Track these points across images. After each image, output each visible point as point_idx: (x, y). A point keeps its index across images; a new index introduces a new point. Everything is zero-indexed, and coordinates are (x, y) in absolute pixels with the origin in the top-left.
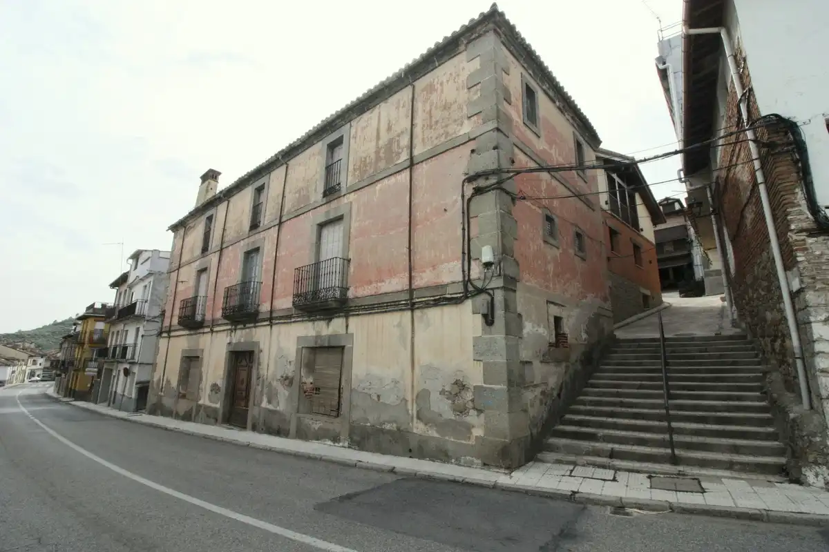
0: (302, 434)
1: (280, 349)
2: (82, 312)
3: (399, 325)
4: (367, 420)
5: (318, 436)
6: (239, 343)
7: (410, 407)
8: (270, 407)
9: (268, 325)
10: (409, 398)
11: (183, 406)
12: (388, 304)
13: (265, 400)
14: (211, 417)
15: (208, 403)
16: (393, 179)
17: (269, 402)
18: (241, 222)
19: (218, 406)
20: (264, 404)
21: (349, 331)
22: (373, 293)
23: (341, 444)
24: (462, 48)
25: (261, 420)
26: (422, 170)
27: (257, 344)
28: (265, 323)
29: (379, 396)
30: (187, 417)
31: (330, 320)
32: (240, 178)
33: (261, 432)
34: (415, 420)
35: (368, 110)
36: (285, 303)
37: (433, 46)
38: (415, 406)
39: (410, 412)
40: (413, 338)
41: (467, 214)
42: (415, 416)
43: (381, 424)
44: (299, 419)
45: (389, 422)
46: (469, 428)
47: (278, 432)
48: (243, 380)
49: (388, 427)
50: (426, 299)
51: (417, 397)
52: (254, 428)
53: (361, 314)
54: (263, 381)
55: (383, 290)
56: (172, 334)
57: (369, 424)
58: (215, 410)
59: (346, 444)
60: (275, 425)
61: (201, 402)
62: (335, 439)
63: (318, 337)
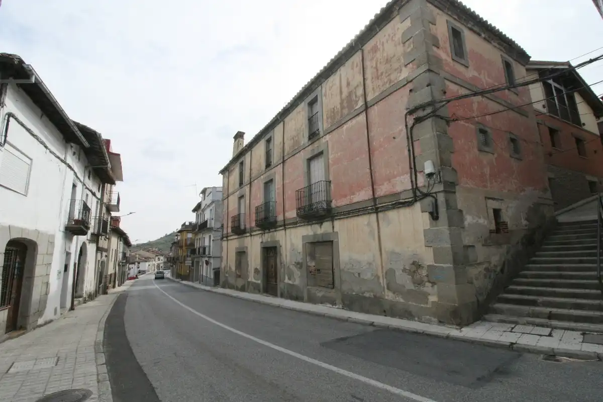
0: (312, 300)
1: (292, 245)
2: (180, 228)
3: (369, 224)
4: (353, 291)
5: (322, 301)
6: (267, 242)
7: (381, 281)
8: (290, 282)
9: (283, 229)
10: (380, 274)
11: (240, 283)
12: (359, 210)
13: (287, 278)
14: (256, 289)
15: (254, 280)
16: (354, 121)
17: (289, 279)
18: (260, 164)
19: (259, 282)
20: (287, 280)
21: (335, 230)
22: (348, 203)
23: (337, 307)
24: (396, 13)
25: (286, 291)
26: (374, 111)
27: (278, 242)
28: (281, 228)
29: (359, 274)
30: (243, 289)
31: (321, 223)
32: (256, 135)
33: (287, 298)
34: (386, 290)
35: (332, 74)
36: (292, 214)
37: (373, 18)
38: (385, 280)
39: (382, 284)
40: (379, 232)
41: (411, 138)
42: (386, 287)
43: (363, 293)
44: (309, 291)
45: (368, 292)
46: (425, 296)
47: (297, 298)
48: (272, 266)
49: (367, 295)
50: (386, 204)
51: (386, 273)
52: (282, 296)
53: (342, 218)
54: (284, 265)
55: (355, 200)
56: (229, 238)
57: (354, 293)
58: (258, 285)
59: (341, 307)
60: (294, 294)
61: (249, 280)
62: (333, 303)
63: (315, 235)
